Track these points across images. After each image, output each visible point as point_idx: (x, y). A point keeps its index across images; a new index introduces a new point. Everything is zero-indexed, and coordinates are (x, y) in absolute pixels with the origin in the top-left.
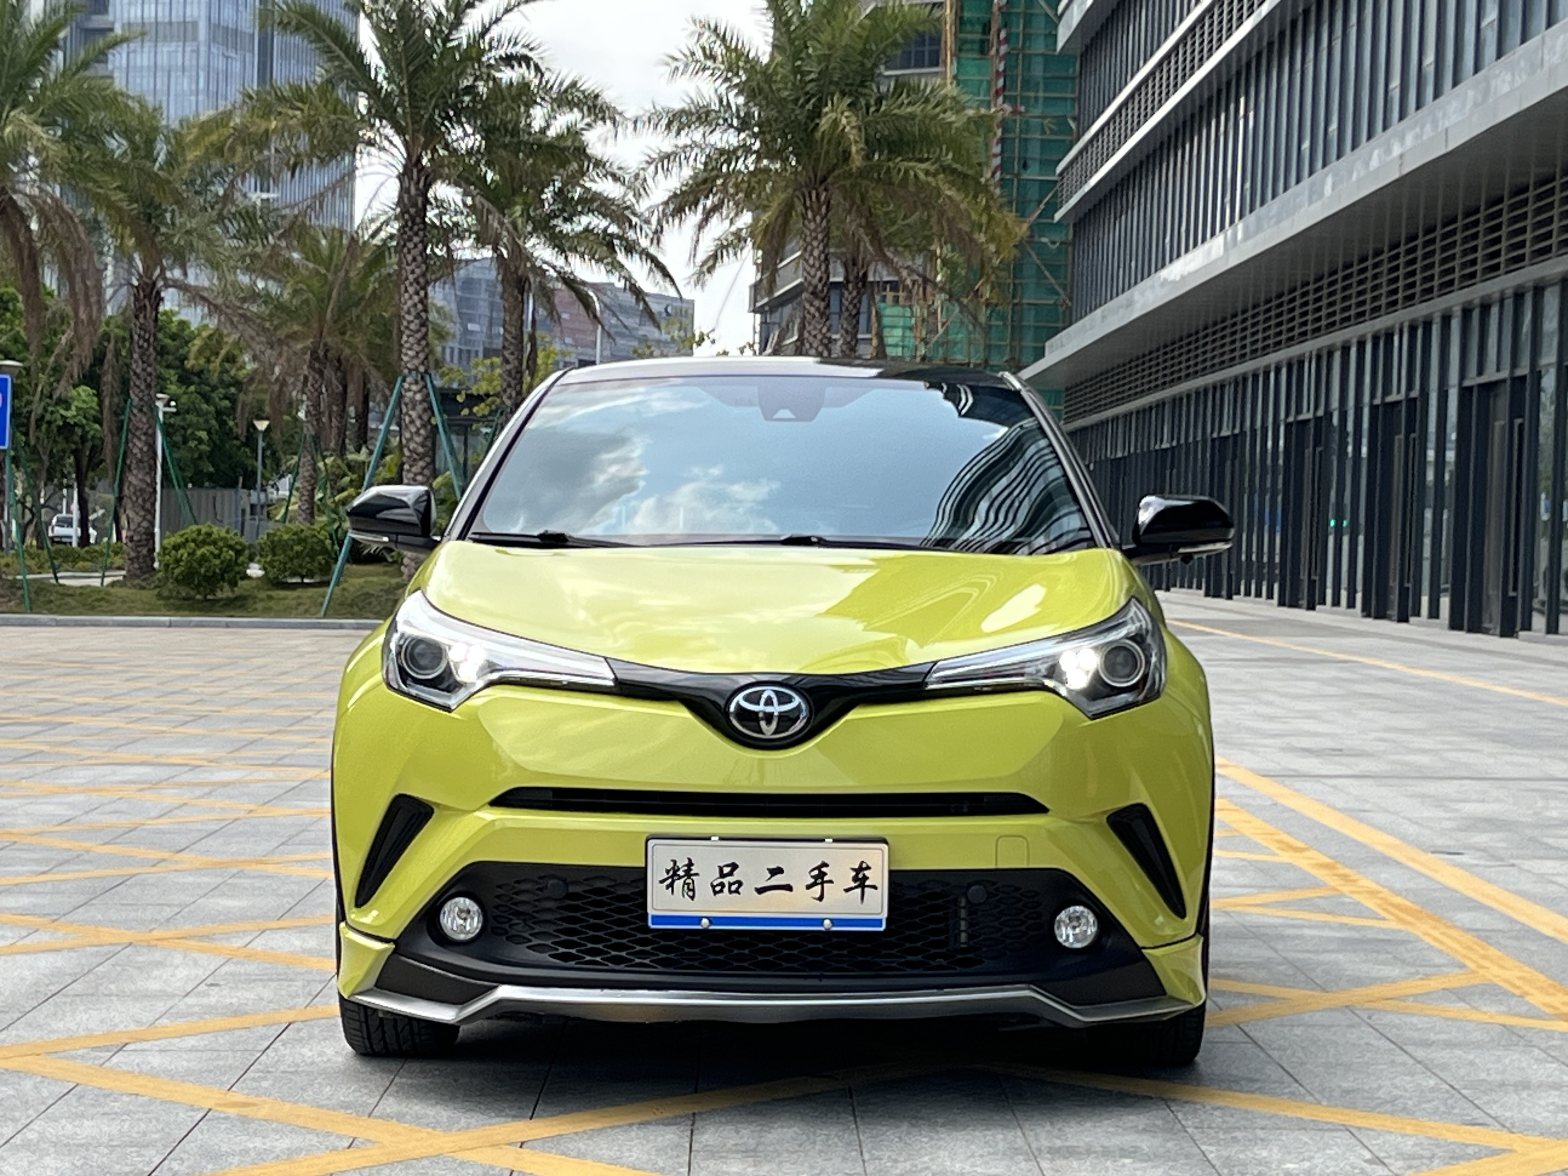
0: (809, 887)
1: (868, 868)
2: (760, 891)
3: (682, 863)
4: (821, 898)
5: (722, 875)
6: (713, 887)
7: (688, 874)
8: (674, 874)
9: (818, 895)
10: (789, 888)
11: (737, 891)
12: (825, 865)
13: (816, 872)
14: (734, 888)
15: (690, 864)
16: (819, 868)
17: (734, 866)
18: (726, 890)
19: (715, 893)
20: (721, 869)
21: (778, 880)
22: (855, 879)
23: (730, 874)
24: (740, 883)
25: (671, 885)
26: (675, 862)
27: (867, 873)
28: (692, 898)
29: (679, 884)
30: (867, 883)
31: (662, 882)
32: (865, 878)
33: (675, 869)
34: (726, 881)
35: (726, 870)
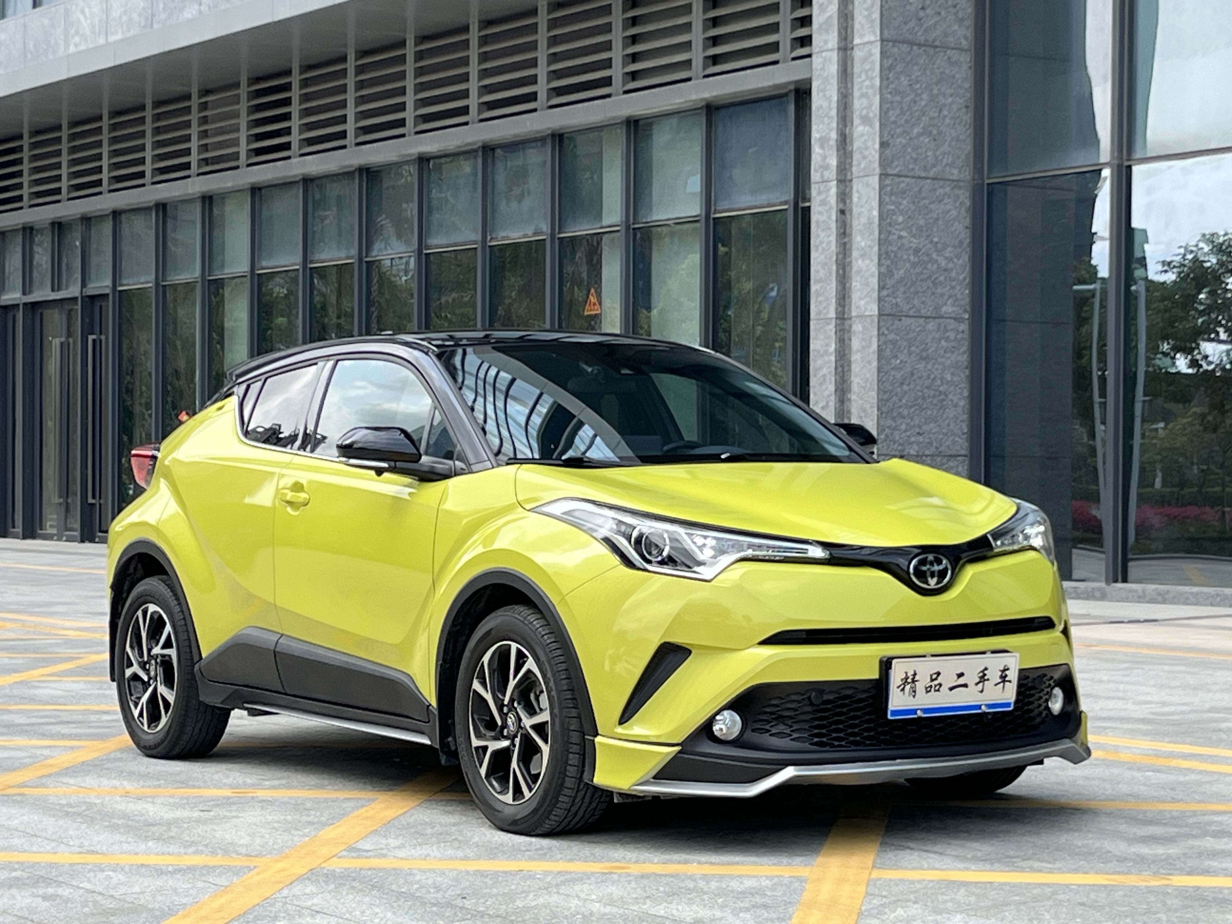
0: (977, 684)
1: (1008, 669)
2: (951, 689)
3: (910, 674)
4: (982, 691)
5: (932, 680)
6: (926, 688)
7: (914, 681)
8: (905, 681)
9: (980, 689)
10: (965, 686)
11: (938, 690)
12: (986, 669)
13: (981, 674)
14: (937, 688)
15: (915, 674)
16: (983, 671)
17: (938, 674)
18: (933, 690)
19: (927, 692)
20: (931, 676)
21: (961, 681)
22: (1001, 677)
23: (936, 679)
24: (940, 685)
25: (903, 690)
26: (906, 673)
27: (1007, 672)
28: (914, 696)
29: (908, 687)
30: (1007, 679)
31: (898, 687)
32: (1006, 676)
33: (907, 678)
34: (933, 683)
35: (934, 676)
